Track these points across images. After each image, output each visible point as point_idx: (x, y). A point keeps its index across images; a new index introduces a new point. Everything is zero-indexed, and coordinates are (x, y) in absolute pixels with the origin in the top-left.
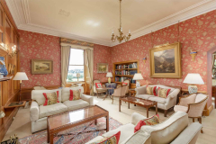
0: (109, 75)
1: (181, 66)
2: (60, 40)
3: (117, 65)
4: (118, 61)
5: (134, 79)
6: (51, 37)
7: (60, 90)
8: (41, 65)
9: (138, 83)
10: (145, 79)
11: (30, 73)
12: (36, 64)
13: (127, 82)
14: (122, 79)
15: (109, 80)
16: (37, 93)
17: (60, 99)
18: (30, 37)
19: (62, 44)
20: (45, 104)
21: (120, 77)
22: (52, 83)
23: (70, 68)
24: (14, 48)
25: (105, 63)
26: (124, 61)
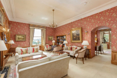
0: (54, 41)
1: (82, 37)
2: (29, 25)
3: (58, 37)
4: (58, 35)
5: (64, 43)
6: (25, 24)
7: (28, 48)
8: (20, 37)
9: (65, 45)
10: (69, 43)
11: (15, 41)
12: (18, 36)
13: (62, 45)
14: (60, 43)
15: (54, 44)
16: (18, 49)
17: (28, 52)
18: (15, 24)
19: (30, 27)
20: (22, 54)
21: (59, 43)
22: (25, 45)
23: (34, 38)
24: (8, 30)
25: (51, 36)
26: (60, 35)
